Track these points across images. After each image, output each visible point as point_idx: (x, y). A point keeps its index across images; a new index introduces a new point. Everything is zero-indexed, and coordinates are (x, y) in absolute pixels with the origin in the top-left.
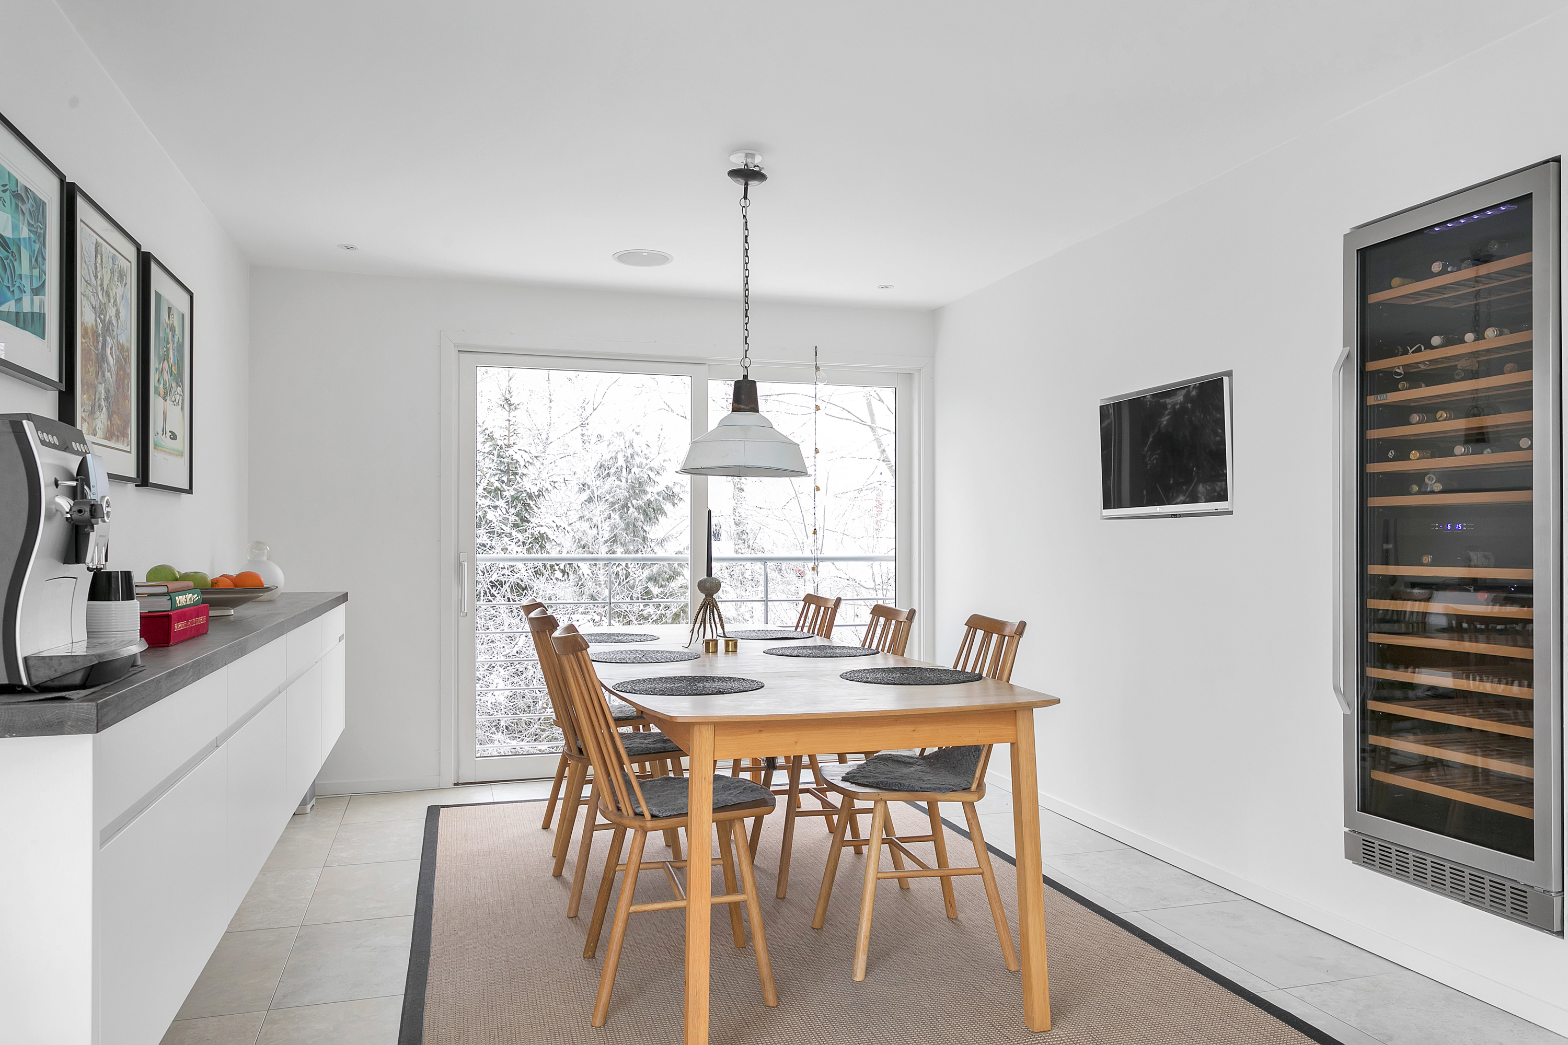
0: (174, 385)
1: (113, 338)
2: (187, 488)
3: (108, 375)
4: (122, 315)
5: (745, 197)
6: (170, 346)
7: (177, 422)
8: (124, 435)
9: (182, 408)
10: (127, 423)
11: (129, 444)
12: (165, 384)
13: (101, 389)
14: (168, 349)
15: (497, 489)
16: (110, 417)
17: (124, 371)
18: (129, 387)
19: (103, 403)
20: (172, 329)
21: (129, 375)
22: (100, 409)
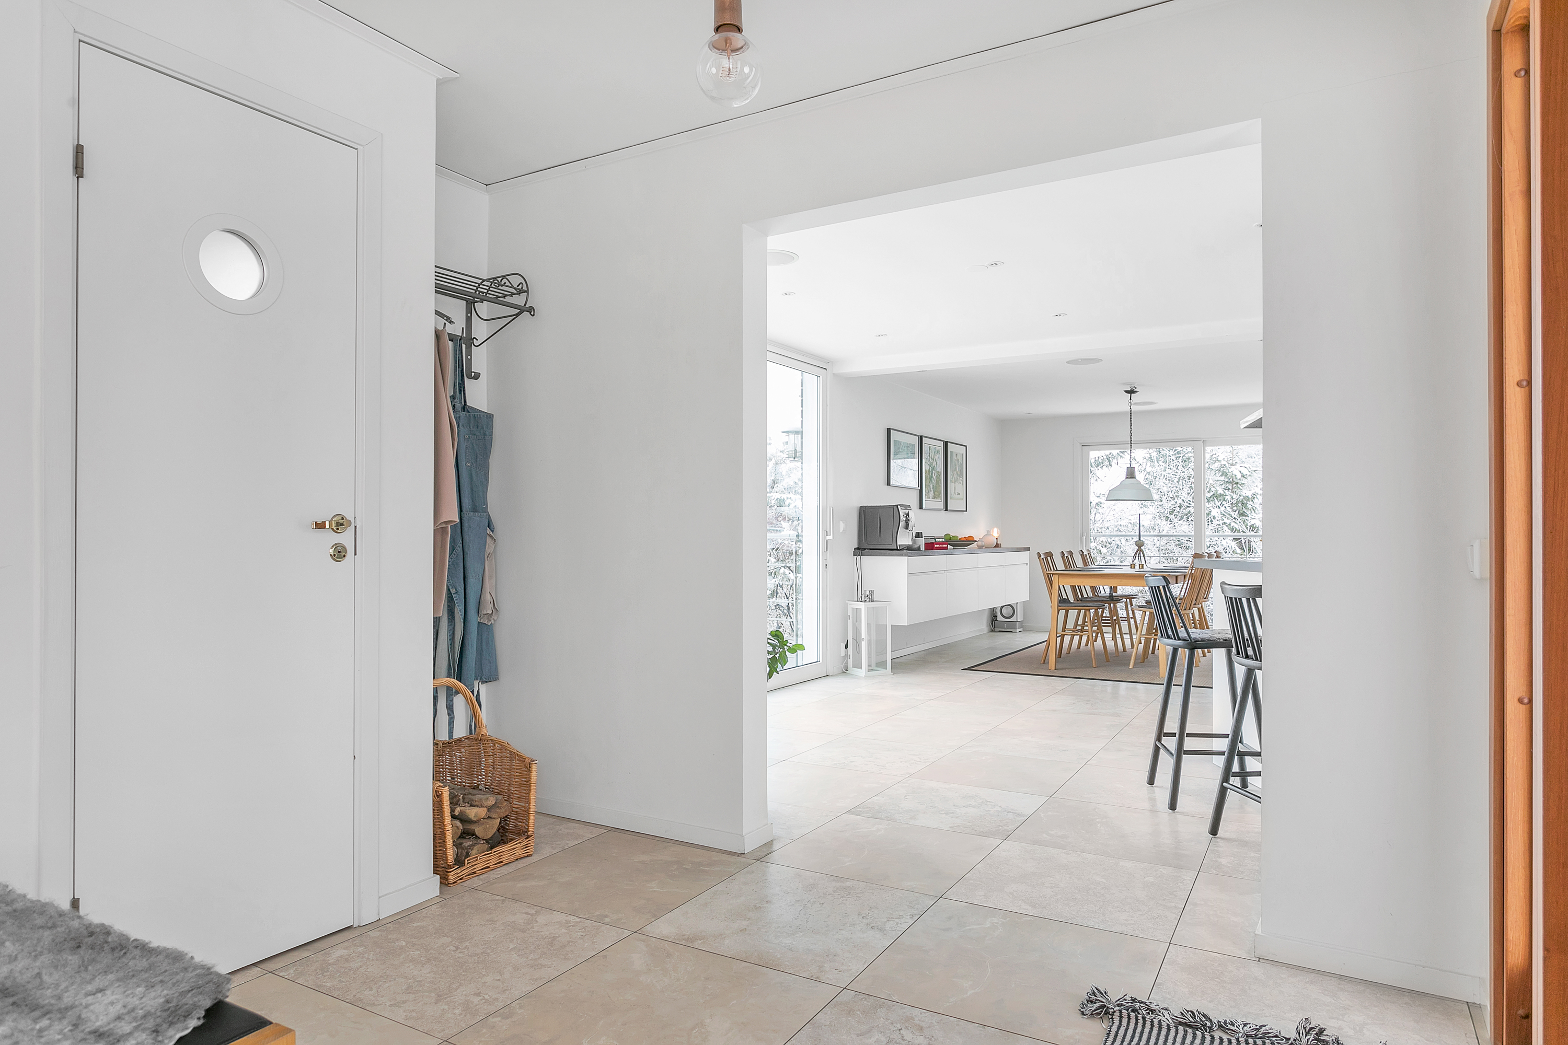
0: (958, 478)
1: (935, 471)
2: (965, 510)
3: (933, 481)
4: (938, 463)
5: (1131, 399)
6: (957, 466)
7: (960, 488)
8: (939, 496)
9: (963, 484)
10: (940, 493)
11: (941, 499)
12: (955, 478)
13: (931, 486)
14: (956, 467)
15: (1221, 495)
16: (934, 493)
17: (939, 478)
18: (941, 483)
19: (932, 489)
20: (958, 460)
21: (941, 480)
22: (931, 491)
